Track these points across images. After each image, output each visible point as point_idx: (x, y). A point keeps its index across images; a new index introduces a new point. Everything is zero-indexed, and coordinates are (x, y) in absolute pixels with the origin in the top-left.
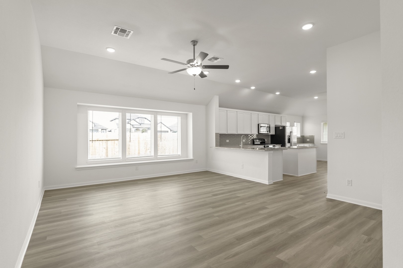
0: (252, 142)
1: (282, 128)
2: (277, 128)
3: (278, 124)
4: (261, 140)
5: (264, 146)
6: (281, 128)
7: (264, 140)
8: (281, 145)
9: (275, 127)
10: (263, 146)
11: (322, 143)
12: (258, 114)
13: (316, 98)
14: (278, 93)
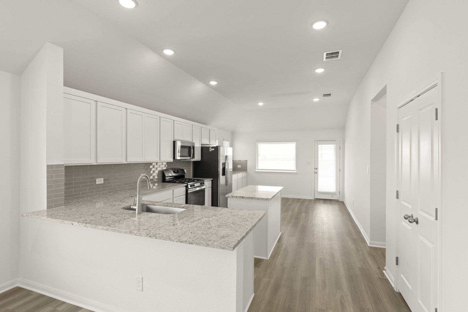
0: (161, 177)
1: (213, 149)
2: (204, 149)
3: (205, 142)
4: (178, 172)
5: (186, 186)
6: (211, 150)
7: (183, 170)
8: (212, 179)
9: (202, 148)
10: (184, 187)
11: (257, 171)
12: (174, 120)
13: (261, 104)
14: (213, 83)
